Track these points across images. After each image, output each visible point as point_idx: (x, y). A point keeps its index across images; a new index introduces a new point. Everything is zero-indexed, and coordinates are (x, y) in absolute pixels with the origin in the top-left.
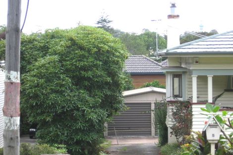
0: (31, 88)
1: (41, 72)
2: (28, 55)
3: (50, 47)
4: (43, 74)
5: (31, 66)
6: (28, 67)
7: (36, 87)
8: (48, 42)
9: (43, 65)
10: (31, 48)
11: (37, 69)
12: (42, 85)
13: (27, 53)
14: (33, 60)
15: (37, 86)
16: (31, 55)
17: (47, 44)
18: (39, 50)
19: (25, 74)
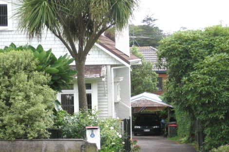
0: (203, 86)
1: (212, 70)
2: (194, 53)
3: (215, 45)
4: (214, 72)
5: (198, 64)
6: (195, 65)
7: (207, 85)
8: (211, 40)
9: (213, 63)
10: (196, 46)
11: (207, 67)
12: (214, 83)
13: (192, 51)
14: (200, 58)
15: (209, 84)
16: (197, 53)
17: (211, 42)
18: (203, 48)
19: (193, 72)
